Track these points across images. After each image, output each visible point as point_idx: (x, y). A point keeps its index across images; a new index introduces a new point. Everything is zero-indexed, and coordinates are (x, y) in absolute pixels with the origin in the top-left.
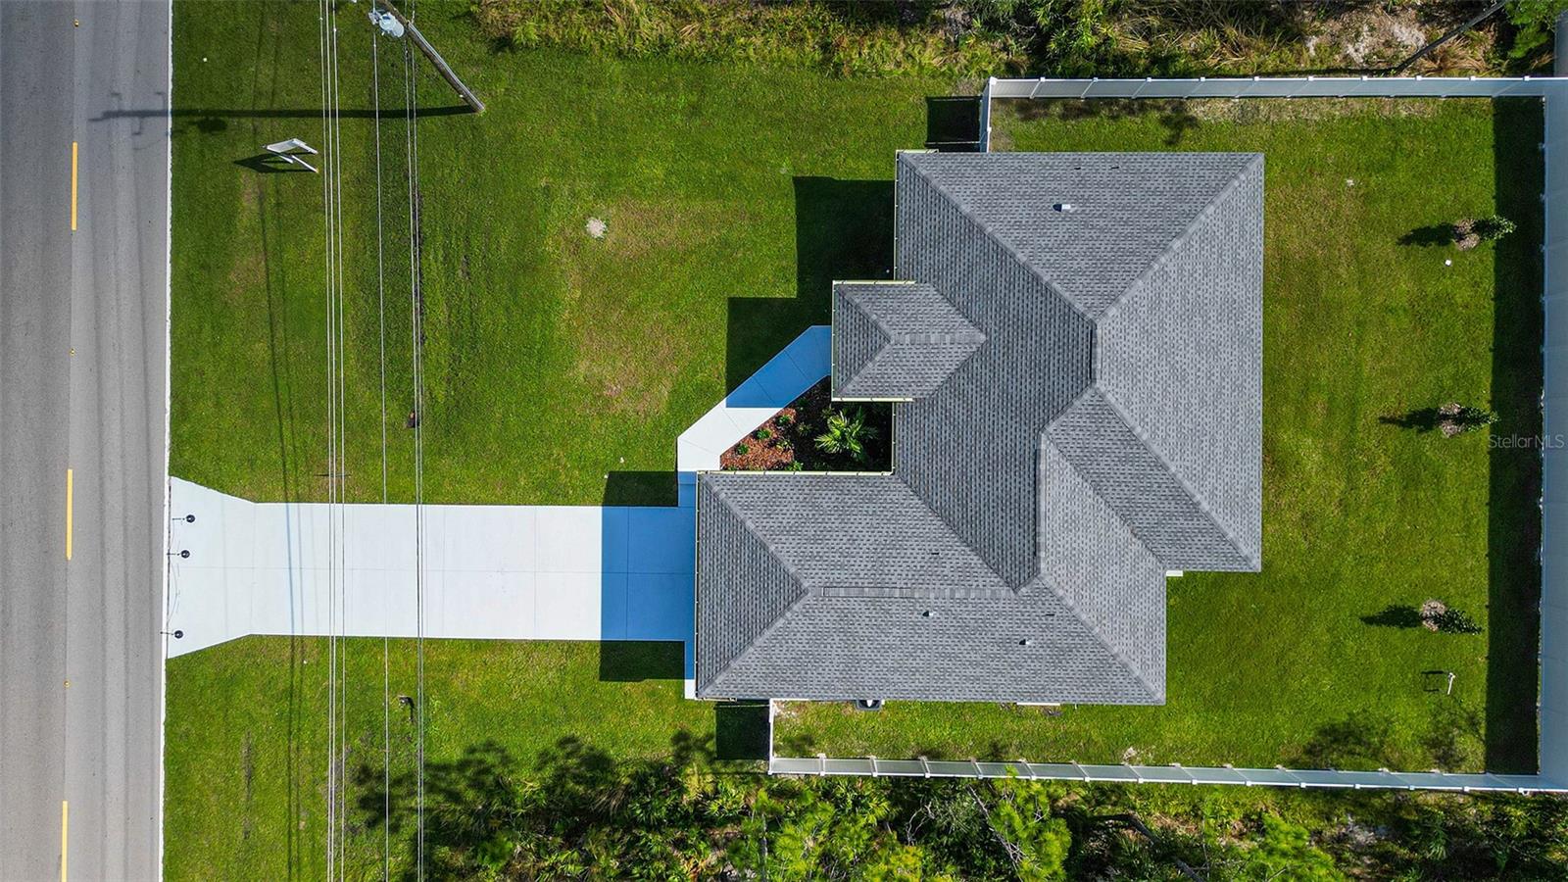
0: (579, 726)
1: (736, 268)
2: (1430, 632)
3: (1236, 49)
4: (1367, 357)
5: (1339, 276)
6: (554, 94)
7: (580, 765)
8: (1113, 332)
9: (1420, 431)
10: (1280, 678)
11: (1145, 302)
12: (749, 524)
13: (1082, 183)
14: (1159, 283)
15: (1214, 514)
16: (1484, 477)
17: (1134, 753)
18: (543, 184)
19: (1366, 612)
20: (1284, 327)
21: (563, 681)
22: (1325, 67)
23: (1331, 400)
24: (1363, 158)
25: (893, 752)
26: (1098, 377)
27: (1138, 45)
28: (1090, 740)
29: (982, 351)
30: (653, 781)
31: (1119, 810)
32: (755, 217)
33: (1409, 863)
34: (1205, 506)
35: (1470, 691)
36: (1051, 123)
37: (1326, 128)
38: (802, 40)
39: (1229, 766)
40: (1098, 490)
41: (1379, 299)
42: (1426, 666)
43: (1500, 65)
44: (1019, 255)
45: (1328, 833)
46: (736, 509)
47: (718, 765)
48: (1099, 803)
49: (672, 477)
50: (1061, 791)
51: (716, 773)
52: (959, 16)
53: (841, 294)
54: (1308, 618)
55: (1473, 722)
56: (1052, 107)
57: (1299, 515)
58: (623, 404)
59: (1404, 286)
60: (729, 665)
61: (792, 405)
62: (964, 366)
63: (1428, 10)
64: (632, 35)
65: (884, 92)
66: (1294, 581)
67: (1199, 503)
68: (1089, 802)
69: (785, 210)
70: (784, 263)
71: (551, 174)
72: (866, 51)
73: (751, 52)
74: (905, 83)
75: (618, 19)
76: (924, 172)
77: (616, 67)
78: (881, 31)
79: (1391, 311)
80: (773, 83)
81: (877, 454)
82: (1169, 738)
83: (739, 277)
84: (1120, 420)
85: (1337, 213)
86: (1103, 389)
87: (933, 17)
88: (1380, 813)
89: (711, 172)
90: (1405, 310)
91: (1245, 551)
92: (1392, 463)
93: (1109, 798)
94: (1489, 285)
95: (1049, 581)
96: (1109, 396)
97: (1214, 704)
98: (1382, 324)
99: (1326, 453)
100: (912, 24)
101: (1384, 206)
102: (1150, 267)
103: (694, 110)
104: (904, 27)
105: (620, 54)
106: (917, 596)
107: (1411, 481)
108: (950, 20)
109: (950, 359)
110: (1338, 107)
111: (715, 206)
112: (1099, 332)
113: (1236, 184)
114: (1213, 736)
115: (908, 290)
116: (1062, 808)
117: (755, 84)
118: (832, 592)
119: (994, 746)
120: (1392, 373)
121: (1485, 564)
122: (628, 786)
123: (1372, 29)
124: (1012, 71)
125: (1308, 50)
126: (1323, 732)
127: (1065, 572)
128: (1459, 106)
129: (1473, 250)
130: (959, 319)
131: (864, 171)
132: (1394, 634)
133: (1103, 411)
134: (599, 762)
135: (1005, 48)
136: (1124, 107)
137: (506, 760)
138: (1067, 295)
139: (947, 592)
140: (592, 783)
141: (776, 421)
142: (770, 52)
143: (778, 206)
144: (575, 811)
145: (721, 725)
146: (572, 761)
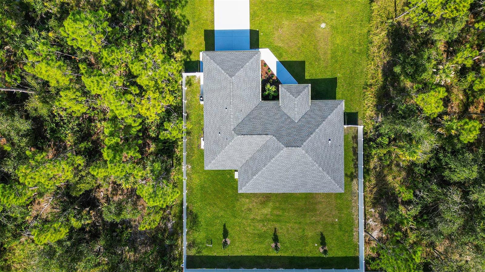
0: (192, 25)
1: (313, 63)
2: (222, 241)
3: (371, 191)
4: (292, 225)
5: (312, 217)
6: (358, 14)
7: (182, 26)
8: (298, 152)
9: (273, 238)
10: (209, 204)
11: (306, 160)
12: (247, 64)
13: (336, 146)
14: (311, 164)
15: (253, 180)
16: (262, 254)
17: (189, 168)
18: (334, 12)
19: (227, 225)
20: (299, 204)
21: (204, 20)
22: (366, 213)
23: (280, 216)
24: (343, 223)
25: (188, 107)
26: (287, 148)
27: (372, 166)
28: (192, 156)
29: (293, 122)
30: (180, 44)
31: (175, 164)
32: (326, 67)
33: (163, 236)
34: (255, 177)
35: (207, 251)
36: (352, 144)
37: (350, 214)
38: (373, 79)
39: (187, 191)
40: (258, 151)
41: (306, 227)
42: (213, 240)
43: (367, 258)
44: (317, 130)
45: (170, 216)
46: (251, 60)
47: (183, 62)
48: (176, 159)
49: (258, 47)
50: (179, 150)
51: (181, 61)
52: (379, 120)
53: (307, 86)
54: (225, 210)
55: (199, 252)
56: (355, 144)
57: (251, 208)
58: (276, 34)
59: (310, 234)
60: (211, 59)
61: (277, 78)
62: (289, 118)
63: (381, 240)
64: (374, 34)
65: (359, 101)
66: (234, 207)
67: (255, 176)
68: (176, 156)
69: (328, 75)
70: (314, 75)
71: (337, 14)
72: (370, 96)
73: (369, 66)
74: (362, 106)
75: (378, 31)
76: (338, 107)
77: (365, 30)
78: (375, 100)
79: (304, 230)
80: (362, 72)
81: (265, 98)
82: (193, 176)
83: (310, 64)
84: (276, 154)
85: (329, 217)
86: (284, 149)
87: (379, 113)
88: (176, 229)
89: (338, 56)
90: (304, 234)
91: (243, 188)
92: (264, 231)
93: (178, 161)
94: (310, 255)
95: (236, 138)
96: (282, 151)
97: (202, 188)
98: (300, 228)
99: (267, 215)
100: (377, 108)
101: (331, 228)
102: (315, 162)
103: (354, 51)
104: (376, 106)
105: (369, 31)
106: (231, 106)
107: (260, 236)
108: (378, 118)
109: (290, 114)
110: (356, 217)
111: (329, 56)
112: (299, 148)
113: (336, 185)
114: (194, 187)
115: (308, 103)
116: (175, 150)
117: (361, 67)
118: (231, 84)
119: (190, 133)
120: (288, 230)
121: (239, 255)
122: (177, 38)
123: (376, 225)
124: (365, 133)
125: (371, 209)
126: (196, 215)
127: (238, 142)
128: (356, 247)
129: (319, 251)
130: (301, 116)
131: (339, 95)
132: (221, 232)
133: (279, 150)
134: (183, 31)
135: (371, 132)
136: (356, 163)
137: (183, 6)
138: (308, 141)
139: (232, 113)
140: (178, 29)
141: (273, 74)
142: (370, 71)
143: (329, 73)
144: (171, 25)
145: (194, 62)
146: (183, 24)
